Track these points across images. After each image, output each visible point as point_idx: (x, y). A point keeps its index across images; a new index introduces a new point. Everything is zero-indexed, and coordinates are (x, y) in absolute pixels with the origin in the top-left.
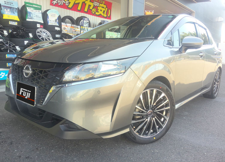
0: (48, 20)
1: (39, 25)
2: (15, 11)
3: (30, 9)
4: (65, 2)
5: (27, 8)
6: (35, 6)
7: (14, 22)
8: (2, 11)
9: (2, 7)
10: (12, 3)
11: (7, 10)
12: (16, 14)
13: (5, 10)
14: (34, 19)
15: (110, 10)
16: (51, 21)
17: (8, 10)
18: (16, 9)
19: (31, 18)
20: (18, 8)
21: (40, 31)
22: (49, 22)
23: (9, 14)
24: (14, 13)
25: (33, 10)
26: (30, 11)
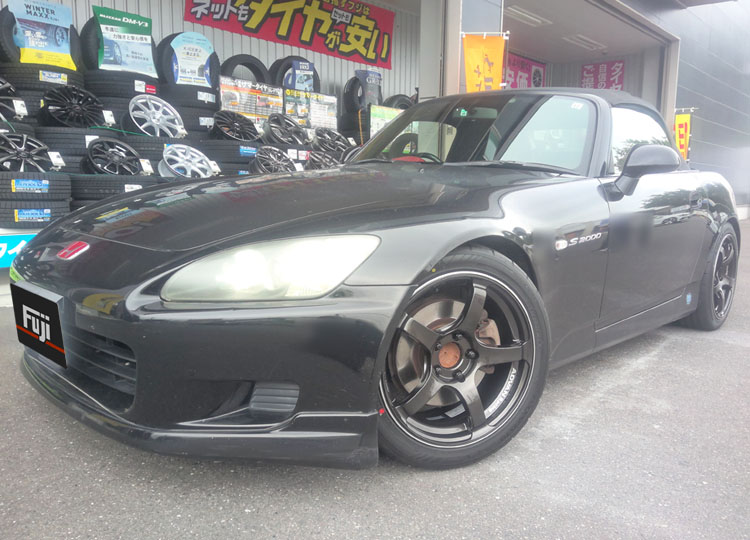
0: (175, 67)
1: (140, 85)
2: (63, 38)
3: (112, 30)
4: (235, 11)
5: (103, 27)
6: (130, 21)
7: (55, 75)
8: (18, 37)
9: (18, 23)
10: (53, 12)
11: (33, 32)
12: (66, 46)
13: (28, 33)
14: (125, 64)
15: (386, 37)
16: (184, 71)
17: (39, 34)
18: (66, 30)
19: (115, 62)
20: (72, 26)
21: (143, 103)
22: (180, 74)
23: (40, 48)
24: (58, 45)
25: (122, 35)
26: (112, 38)
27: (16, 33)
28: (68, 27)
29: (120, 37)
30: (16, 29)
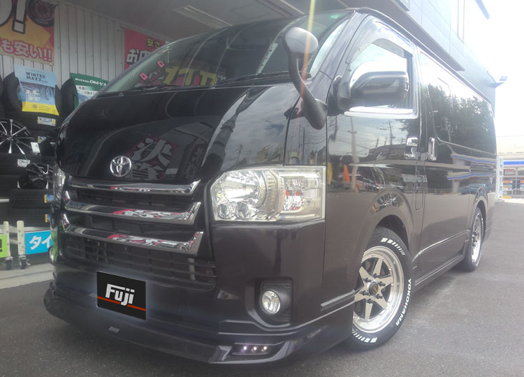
2: (51, 94)
3: (83, 88)
5: (77, 87)
6: (94, 82)
7: (48, 120)
8: (21, 94)
9: (21, 85)
10: (44, 77)
11: (31, 91)
12: (52, 100)
13: (28, 92)
17: (35, 92)
18: (52, 88)
20: (56, 86)
23: (36, 102)
24: (48, 99)
25: (90, 91)
26: (84, 94)
27: (19, 91)
28: (54, 87)
29: (88, 93)
30: (20, 89)
